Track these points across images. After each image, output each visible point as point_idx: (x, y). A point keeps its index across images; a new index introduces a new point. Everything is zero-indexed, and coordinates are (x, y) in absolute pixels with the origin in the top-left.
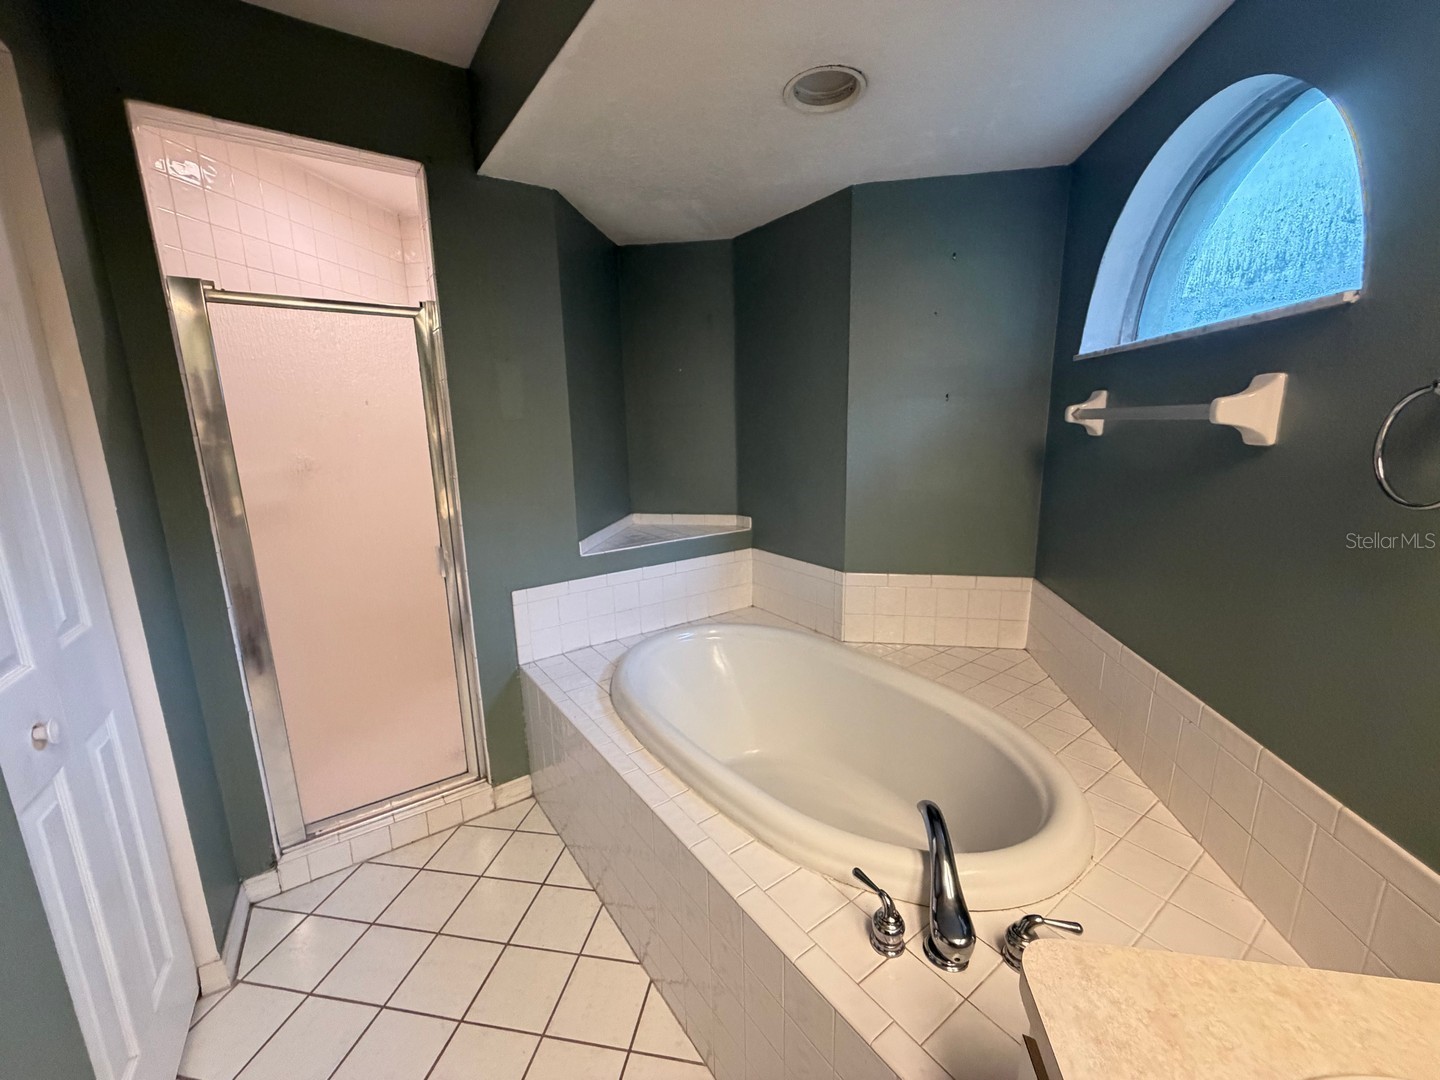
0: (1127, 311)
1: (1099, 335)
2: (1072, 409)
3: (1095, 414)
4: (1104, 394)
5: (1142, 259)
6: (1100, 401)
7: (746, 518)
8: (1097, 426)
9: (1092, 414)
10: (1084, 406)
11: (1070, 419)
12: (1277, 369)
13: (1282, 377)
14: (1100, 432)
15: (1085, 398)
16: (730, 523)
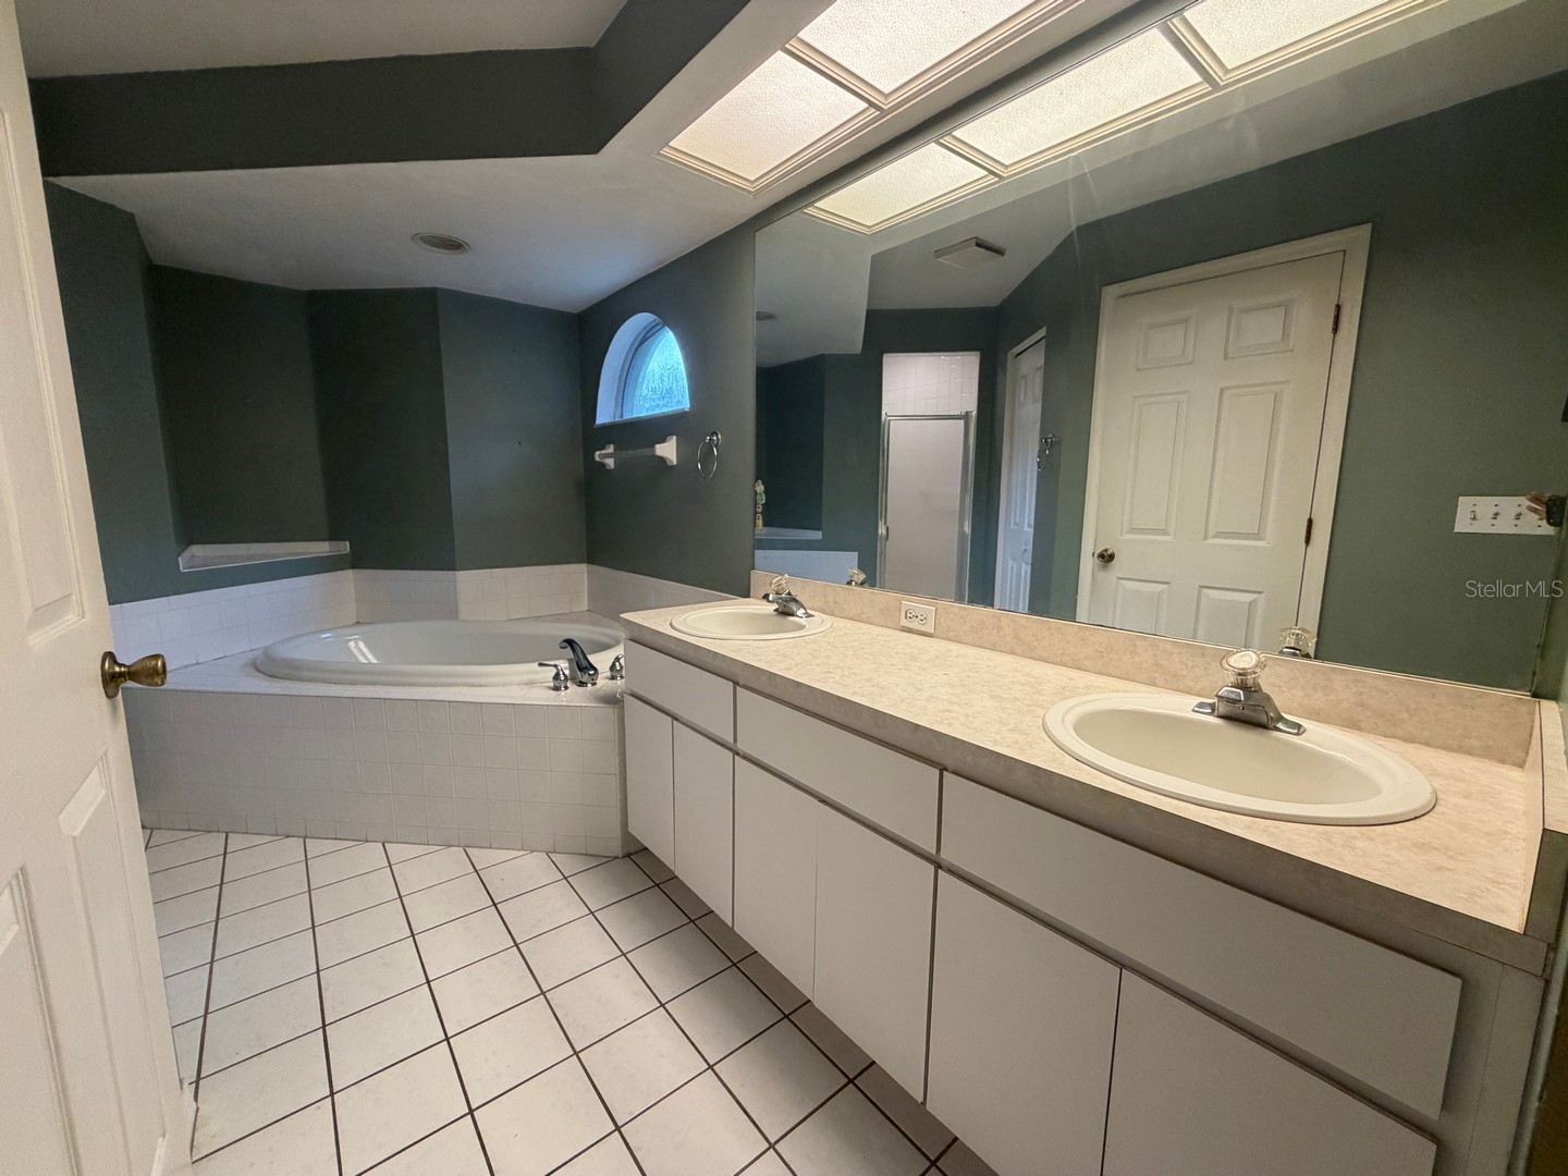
0: (616, 406)
1: (604, 415)
2: (598, 453)
3: (609, 456)
4: (612, 446)
5: (620, 378)
6: (611, 449)
7: (342, 543)
8: (610, 462)
9: (607, 457)
10: (603, 452)
11: (597, 459)
12: (672, 435)
13: (675, 437)
14: (612, 467)
15: (603, 449)
16: (322, 548)
